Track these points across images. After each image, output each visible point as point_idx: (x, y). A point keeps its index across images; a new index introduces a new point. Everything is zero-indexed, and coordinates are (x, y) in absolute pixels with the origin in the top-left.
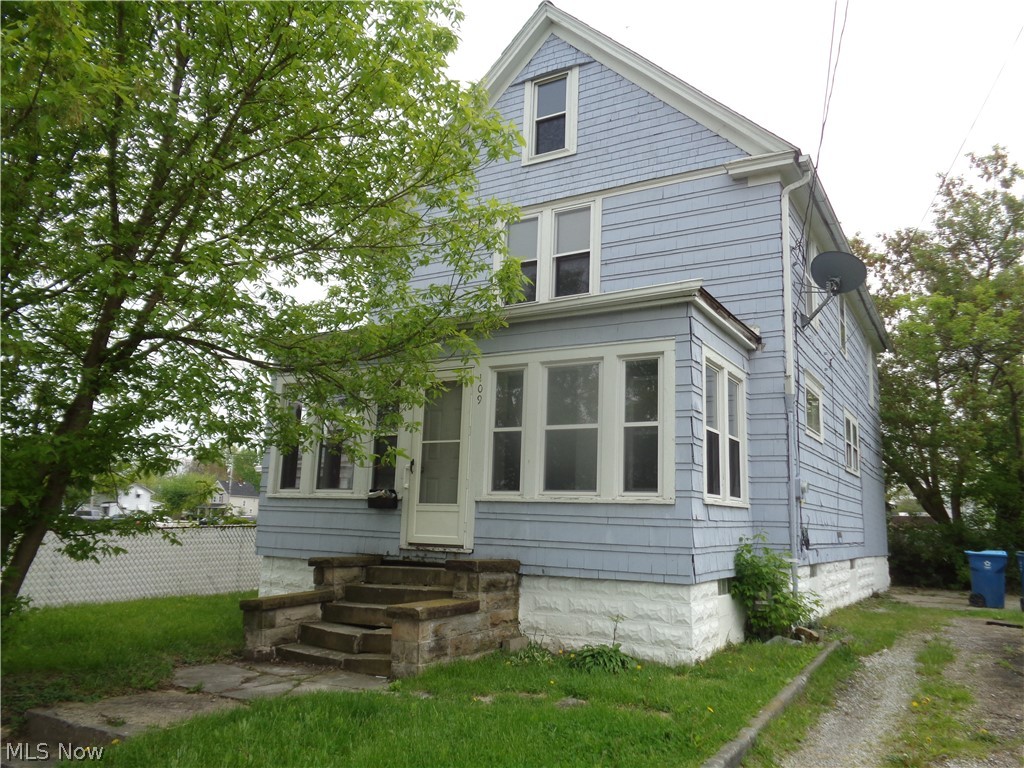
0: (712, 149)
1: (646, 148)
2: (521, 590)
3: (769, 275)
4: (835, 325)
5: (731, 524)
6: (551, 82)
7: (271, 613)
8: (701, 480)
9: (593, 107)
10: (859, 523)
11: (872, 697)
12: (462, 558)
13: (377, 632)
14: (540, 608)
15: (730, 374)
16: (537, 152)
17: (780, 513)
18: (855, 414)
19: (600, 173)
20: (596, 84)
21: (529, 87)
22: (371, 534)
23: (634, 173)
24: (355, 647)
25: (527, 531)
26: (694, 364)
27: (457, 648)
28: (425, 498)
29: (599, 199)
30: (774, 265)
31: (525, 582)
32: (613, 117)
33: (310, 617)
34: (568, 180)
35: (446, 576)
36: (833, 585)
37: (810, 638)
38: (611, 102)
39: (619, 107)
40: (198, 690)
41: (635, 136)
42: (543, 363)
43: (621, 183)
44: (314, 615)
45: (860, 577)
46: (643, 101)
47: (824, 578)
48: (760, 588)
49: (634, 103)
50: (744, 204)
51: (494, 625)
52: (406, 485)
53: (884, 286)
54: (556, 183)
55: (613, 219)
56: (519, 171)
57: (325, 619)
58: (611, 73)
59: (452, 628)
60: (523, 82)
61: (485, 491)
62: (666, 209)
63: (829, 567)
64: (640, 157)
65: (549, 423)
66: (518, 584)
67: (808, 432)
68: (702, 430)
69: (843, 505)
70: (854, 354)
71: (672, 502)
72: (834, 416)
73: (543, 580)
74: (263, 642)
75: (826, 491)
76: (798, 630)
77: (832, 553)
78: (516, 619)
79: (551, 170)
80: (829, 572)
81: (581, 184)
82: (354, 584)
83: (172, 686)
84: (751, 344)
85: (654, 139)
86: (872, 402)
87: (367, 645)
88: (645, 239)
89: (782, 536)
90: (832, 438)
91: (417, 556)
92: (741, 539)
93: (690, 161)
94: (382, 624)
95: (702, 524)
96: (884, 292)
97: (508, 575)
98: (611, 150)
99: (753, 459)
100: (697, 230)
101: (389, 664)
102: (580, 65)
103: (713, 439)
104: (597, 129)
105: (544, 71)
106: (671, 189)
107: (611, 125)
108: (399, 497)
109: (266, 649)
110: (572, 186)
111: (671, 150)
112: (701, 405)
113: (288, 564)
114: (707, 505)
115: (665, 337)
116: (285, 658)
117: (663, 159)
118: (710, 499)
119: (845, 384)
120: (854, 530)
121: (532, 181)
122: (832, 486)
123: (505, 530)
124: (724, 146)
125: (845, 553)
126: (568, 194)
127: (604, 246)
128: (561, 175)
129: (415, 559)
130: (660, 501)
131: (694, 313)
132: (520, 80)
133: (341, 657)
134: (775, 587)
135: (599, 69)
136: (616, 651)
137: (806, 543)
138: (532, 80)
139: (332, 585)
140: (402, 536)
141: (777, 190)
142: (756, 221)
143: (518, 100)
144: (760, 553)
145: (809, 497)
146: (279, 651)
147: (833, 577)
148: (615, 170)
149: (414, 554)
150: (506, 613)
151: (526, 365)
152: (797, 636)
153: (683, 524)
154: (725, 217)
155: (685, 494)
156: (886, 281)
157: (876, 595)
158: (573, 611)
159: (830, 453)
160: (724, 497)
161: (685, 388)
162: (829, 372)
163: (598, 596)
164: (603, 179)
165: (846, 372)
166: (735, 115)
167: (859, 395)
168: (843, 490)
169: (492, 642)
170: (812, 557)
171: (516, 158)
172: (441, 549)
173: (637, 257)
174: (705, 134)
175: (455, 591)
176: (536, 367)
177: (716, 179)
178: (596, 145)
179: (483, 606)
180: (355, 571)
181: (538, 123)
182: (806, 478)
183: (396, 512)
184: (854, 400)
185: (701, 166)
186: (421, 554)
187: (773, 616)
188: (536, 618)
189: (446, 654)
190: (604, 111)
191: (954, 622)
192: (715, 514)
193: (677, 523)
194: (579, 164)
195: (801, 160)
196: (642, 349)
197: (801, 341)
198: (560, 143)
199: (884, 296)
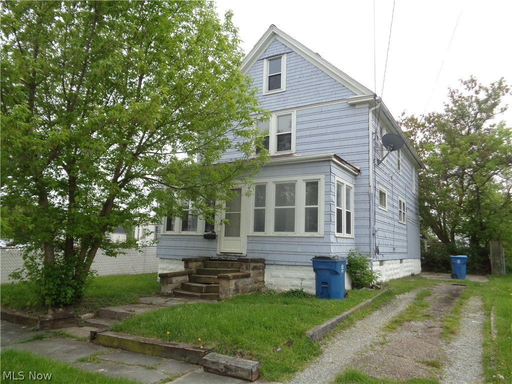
0: (342, 91)
1: (315, 90)
2: (265, 270)
3: (364, 145)
4: (395, 161)
5: (346, 244)
6: (275, 59)
7: (171, 278)
8: (334, 227)
9: (293, 71)
10: (405, 244)
11: (396, 306)
12: (242, 258)
13: (211, 285)
14: (273, 277)
15: (347, 185)
16: (269, 90)
17: (367, 240)
18: (405, 198)
19: (295, 100)
20: (294, 61)
21: (265, 61)
22: (205, 249)
23: (310, 100)
24: (203, 291)
25: (268, 247)
26: (332, 184)
27: (243, 290)
28: (227, 235)
29: (295, 111)
30: (366, 140)
31: (267, 267)
32: (302, 76)
33: (184, 280)
34: (282, 102)
35: (237, 264)
36: (391, 270)
37: (377, 288)
38: (300, 69)
39: (303, 72)
40: (151, 304)
41: (310, 84)
42: (274, 182)
43: (304, 104)
44: (186, 280)
45: (405, 267)
46: (313, 70)
47: (386, 266)
48: (358, 269)
49: (310, 71)
50: (354, 115)
51: (256, 282)
52: (219, 230)
53: (425, 137)
54: (277, 103)
55: (301, 119)
56: (262, 97)
57: (190, 281)
58: (300, 57)
59: (241, 283)
60: (263, 59)
61: (251, 232)
62: (323, 116)
63: (390, 262)
64: (312, 94)
65: (276, 206)
66: (264, 268)
67: (379, 207)
68: (335, 209)
69: (396, 237)
70: (405, 171)
71: (323, 236)
72: (393, 199)
73: (274, 266)
74: (168, 289)
75: (388, 231)
76: (372, 285)
77: (391, 257)
78: (264, 281)
79: (275, 97)
80: (389, 264)
81: (288, 104)
82: (200, 268)
83: (141, 303)
84: (356, 173)
85: (318, 86)
86: (414, 192)
87: (208, 290)
88: (314, 128)
89: (367, 249)
90: (391, 209)
91: (224, 257)
92: (350, 250)
93: (333, 96)
94: (213, 282)
95: (334, 244)
96: (424, 139)
97: (261, 264)
98: (300, 90)
99: (356, 219)
100: (335, 126)
101: (218, 296)
102: (287, 53)
103: (339, 212)
104: (294, 81)
105: (272, 55)
106: (325, 108)
107: (300, 79)
108: (216, 234)
109: (170, 292)
110: (284, 105)
111: (325, 91)
112: (335, 199)
113: (170, 261)
114: (336, 237)
115: (321, 173)
116: (177, 295)
117: (322, 95)
118: (338, 235)
119: (399, 185)
120: (402, 247)
121: (267, 102)
122: (391, 229)
123: (259, 247)
124: (346, 91)
125: (396, 256)
126: (282, 108)
127: (297, 131)
128: (279, 100)
129: (223, 259)
130: (318, 236)
131: (332, 164)
132: (262, 58)
133: (199, 294)
134: (364, 268)
135: (295, 55)
136: (302, 291)
137: (377, 251)
138: (267, 58)
139: (191, 268)
140: (218, 249)
141: (367, 110)
142: (358, 122)
143: (261, 66)
144: (357, 256)
145: (379, 233)
146: (174, 293)
147: (391, 266)
148: (302, 99)
149: (223, 257)
150: (260, 278)
151: (267, 183)
152: (372, 287)
153: (327, 244)
154: (346, 120)
155: (328, 233)
156: (425, 134)
157: (413, 275)
158: (286, 277)
159: (391, 215)
160: (344, 234)
161: (328, 193)
162: (391, 182)
163: (295, 272)
164: (297, 102)
165: (400, 180)
166: (350, 78)
167: (407, 189)
168: (396, 230)
169: (255, 289)
170: (380, 257)
171: (260, 92)
172: (234, 255)
173: (311, 136)
174: (339, 85)
175: (241, 270)
176: (271, 184)
177: (342, 105)
178: (294, 88)
179: (252, 275)
180: (200, 263)
181: (269, 77)
182: (378, 226)
183: (215, 240)
184: (404, 192)
185: (337, 99)
186: (226, 257)
187: (362, 279)
188: (271, 280)
189: (239, 292)
190: (297, 73)
191: (440, 284)
192: (339, 240)
193: (325, 244)
194: (287, 95)
195: (377, 98)
196: (312, 177)
197: (377, 170)
198: (278, 86)
199: (424, 141)
